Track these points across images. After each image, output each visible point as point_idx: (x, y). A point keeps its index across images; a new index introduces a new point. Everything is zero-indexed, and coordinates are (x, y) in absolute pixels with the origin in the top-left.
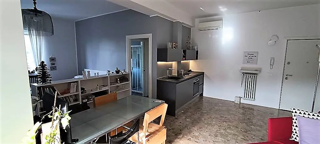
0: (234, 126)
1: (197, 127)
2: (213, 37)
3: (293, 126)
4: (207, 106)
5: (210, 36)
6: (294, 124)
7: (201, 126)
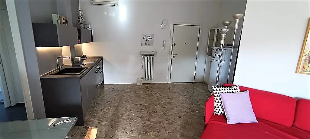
0: (153, 112)
1: (119, 129)
2: (110, 14)
3: (216, 102)
4: (114, 96)
5: (105, 13)
6: (216, 100)
7: (124, 126)
